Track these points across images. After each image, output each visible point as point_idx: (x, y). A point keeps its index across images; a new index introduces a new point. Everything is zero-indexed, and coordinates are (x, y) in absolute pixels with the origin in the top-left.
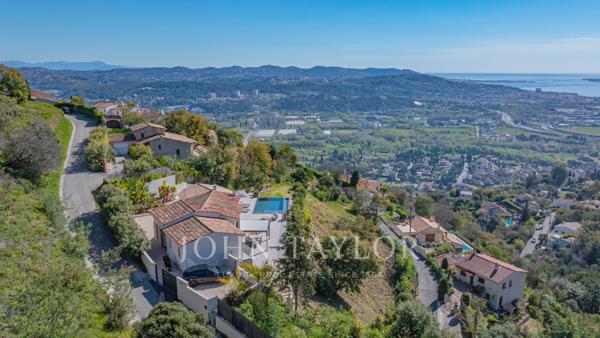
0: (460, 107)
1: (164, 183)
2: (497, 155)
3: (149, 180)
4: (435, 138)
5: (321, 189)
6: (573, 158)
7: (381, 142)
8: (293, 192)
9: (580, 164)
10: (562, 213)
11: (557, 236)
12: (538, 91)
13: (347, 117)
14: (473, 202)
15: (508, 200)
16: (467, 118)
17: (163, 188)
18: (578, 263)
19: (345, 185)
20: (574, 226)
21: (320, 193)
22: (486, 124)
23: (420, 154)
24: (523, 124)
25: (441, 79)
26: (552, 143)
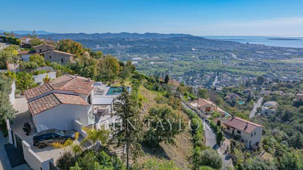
0: (213, 51)
1: (47, 76)
2: (230, 72)
3: (36, 74)
4: (202, 65)
5: (149, 84)
6: (264, 73)
7: (177, 67)
8: (132, 84)
9: (268, 76)
10: (266, 97)
11: (266, 108)
12: (247, 43)
13: (161, 56)
14: (223, 93)
15: (239, 92)
16: (216, 56)
17: (46, 79)
18: (278, 121)
19: (161, 83)
20: (274, 103)
21: (148, 86)
22: (225, 59)
23: (195, 72)
24: (241, 58)
25: (204, 38)
26: (255, 67)
